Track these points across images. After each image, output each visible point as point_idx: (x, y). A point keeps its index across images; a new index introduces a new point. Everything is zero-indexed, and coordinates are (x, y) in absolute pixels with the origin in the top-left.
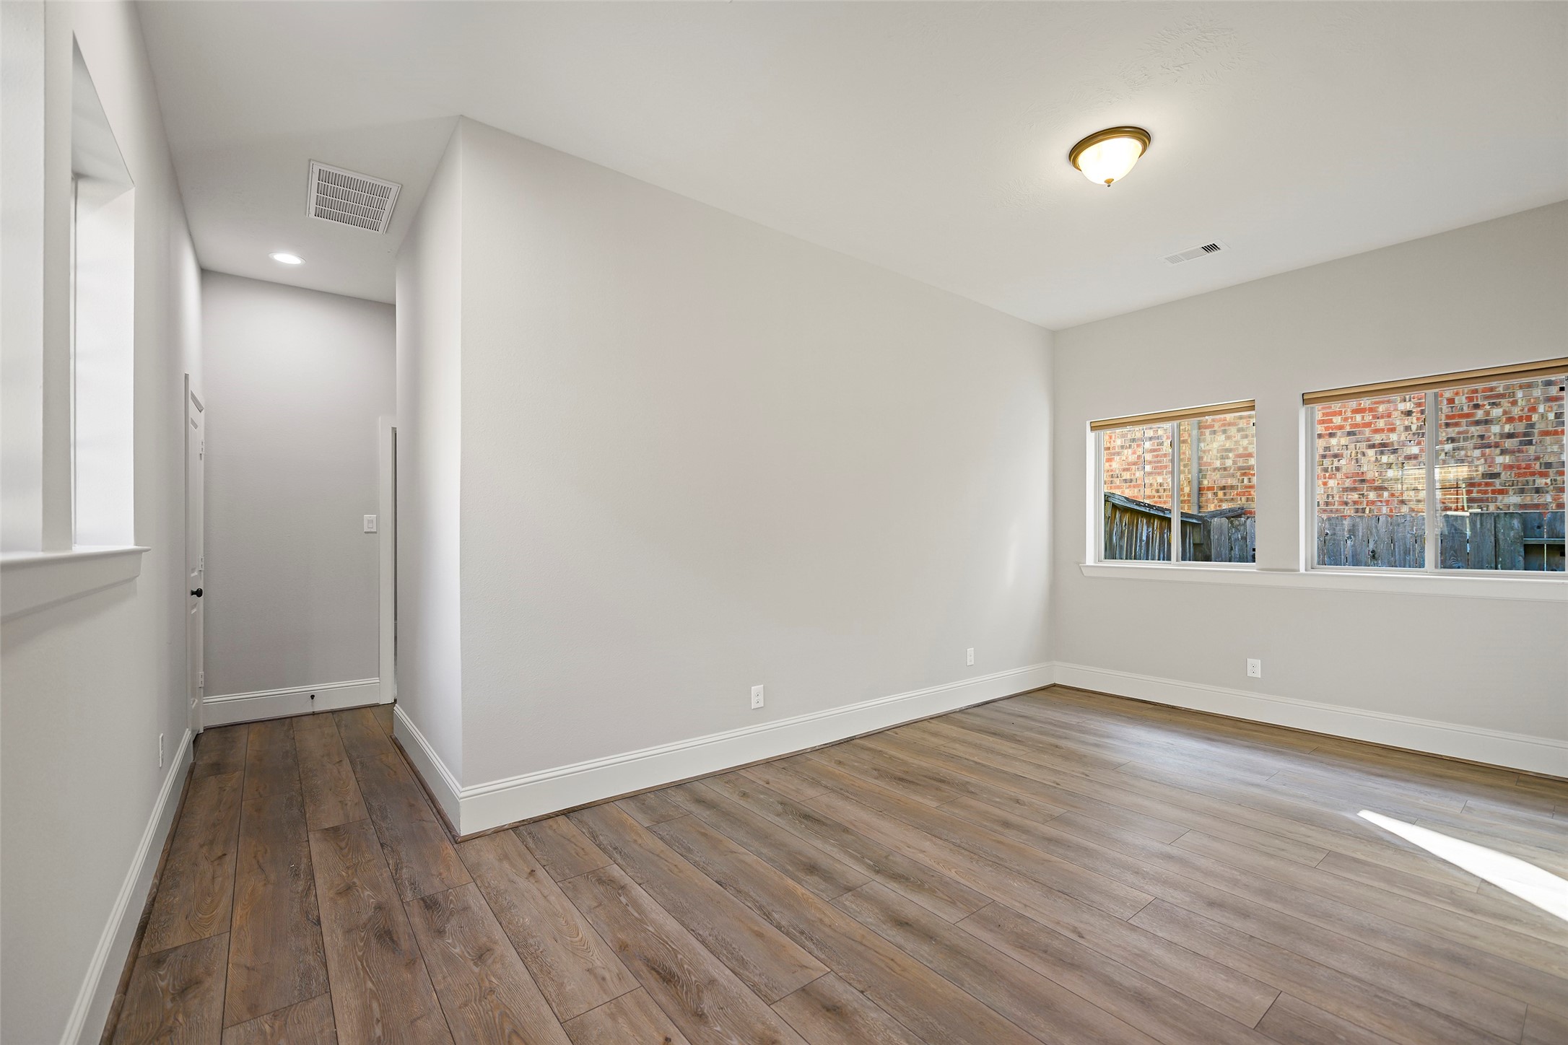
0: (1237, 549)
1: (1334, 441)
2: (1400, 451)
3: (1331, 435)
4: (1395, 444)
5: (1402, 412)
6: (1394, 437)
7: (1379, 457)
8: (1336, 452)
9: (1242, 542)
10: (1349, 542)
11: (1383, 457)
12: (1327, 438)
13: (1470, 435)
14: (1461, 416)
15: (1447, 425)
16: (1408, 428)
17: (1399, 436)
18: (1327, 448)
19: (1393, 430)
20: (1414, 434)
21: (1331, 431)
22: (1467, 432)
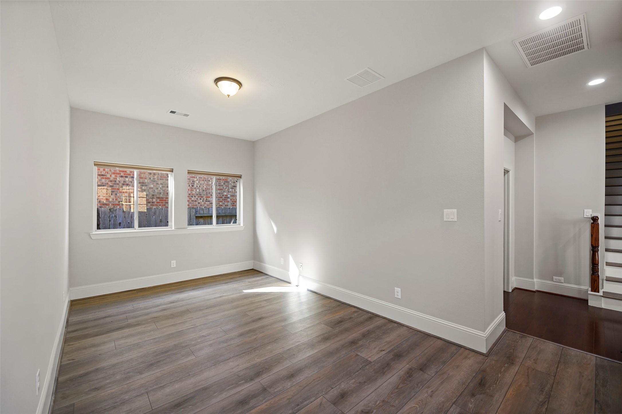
0: (112, 221)
1: (127, 179)
2: (148, 186)
3: (126, 177)
4: (147, 183)
5: (148, 173)
6: (146, 181)
7: (142, 187)
8: (128, 183)
9: (115, 218)
10: (154, 217)
11: (143, 187)
12: (124, 178)
13: (166, 183)
14: (164, 177)
15: (161, 179)
16: (150, 178)
17: (148, 181)
18: (124, 182)
19: (146, 178)
20: (152, 181)
21: (126, 175)
22: (165, 182)
